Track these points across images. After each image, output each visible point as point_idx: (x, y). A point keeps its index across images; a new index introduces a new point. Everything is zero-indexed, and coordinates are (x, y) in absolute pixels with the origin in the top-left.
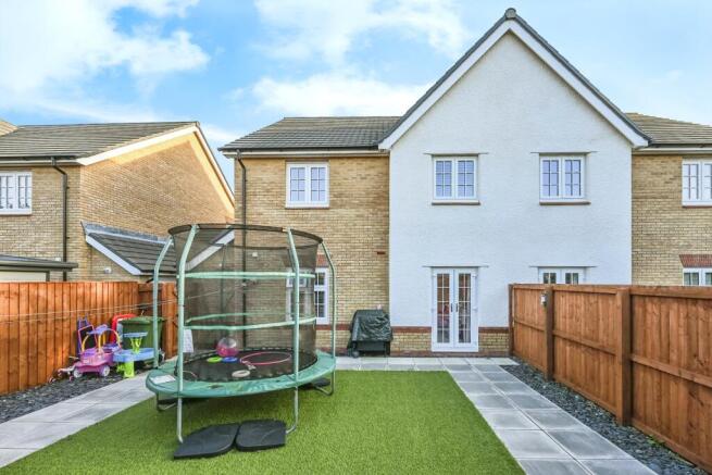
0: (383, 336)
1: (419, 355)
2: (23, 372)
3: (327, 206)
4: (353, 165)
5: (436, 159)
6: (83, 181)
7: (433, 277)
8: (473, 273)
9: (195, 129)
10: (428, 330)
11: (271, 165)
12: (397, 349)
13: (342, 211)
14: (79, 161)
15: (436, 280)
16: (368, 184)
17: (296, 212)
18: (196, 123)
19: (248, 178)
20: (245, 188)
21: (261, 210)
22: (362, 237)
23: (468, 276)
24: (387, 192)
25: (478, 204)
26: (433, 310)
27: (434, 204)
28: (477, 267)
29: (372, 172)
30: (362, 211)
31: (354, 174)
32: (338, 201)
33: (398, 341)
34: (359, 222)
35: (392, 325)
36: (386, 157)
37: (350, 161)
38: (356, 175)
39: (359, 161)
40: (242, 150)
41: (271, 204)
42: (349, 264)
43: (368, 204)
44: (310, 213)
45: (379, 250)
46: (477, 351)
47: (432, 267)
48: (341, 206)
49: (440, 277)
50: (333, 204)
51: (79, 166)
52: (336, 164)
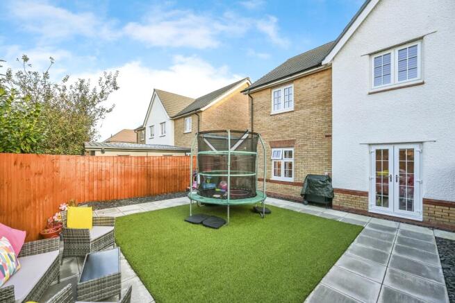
0: (325, 194)
1: (357, 212)
2: (178, 186)
3: (293, 110)
4: (309, 80)
5: (373, 57)
6: (203, 116)
7: (371, 153)
8: (416, 148)
9: (247, 81)
10: (365, 194)
11: (264, 93)
12: (337, 205)
13: (302, 111)
14: (201, 109)
15: (374, 155)
16: (318, 90)
17: (276, 116)
18: (248, 79)
19: (254, 103)
20: (252, 108)
21: (260, 118)
22: (315, 126)
23: (412, 151)
24: (331, 93)
25: (423, 83)
26: (371, 179)
27: (370, 94)
28: (422, 143)
29: (322, 81)
30: (315, 109)
31: (309, 86)
32: (299, 105)
33: (338, 198)
34: (313, 116)
35: (334, 187)
36: (329, 68)
37: (307, 78)
38: (310, 86)
39: (313, 76)
40: (250, 89)
41: (264, 114)
42: (306, 145)
43: (319, 103)
44: (284, 115)
45: (327, 134)
46: (421, 220)
47: (370, 144)
48: (302, 108)
49: (378, 152)
50: (296, 108)
51: (201, 111)
52: (298, 83)
